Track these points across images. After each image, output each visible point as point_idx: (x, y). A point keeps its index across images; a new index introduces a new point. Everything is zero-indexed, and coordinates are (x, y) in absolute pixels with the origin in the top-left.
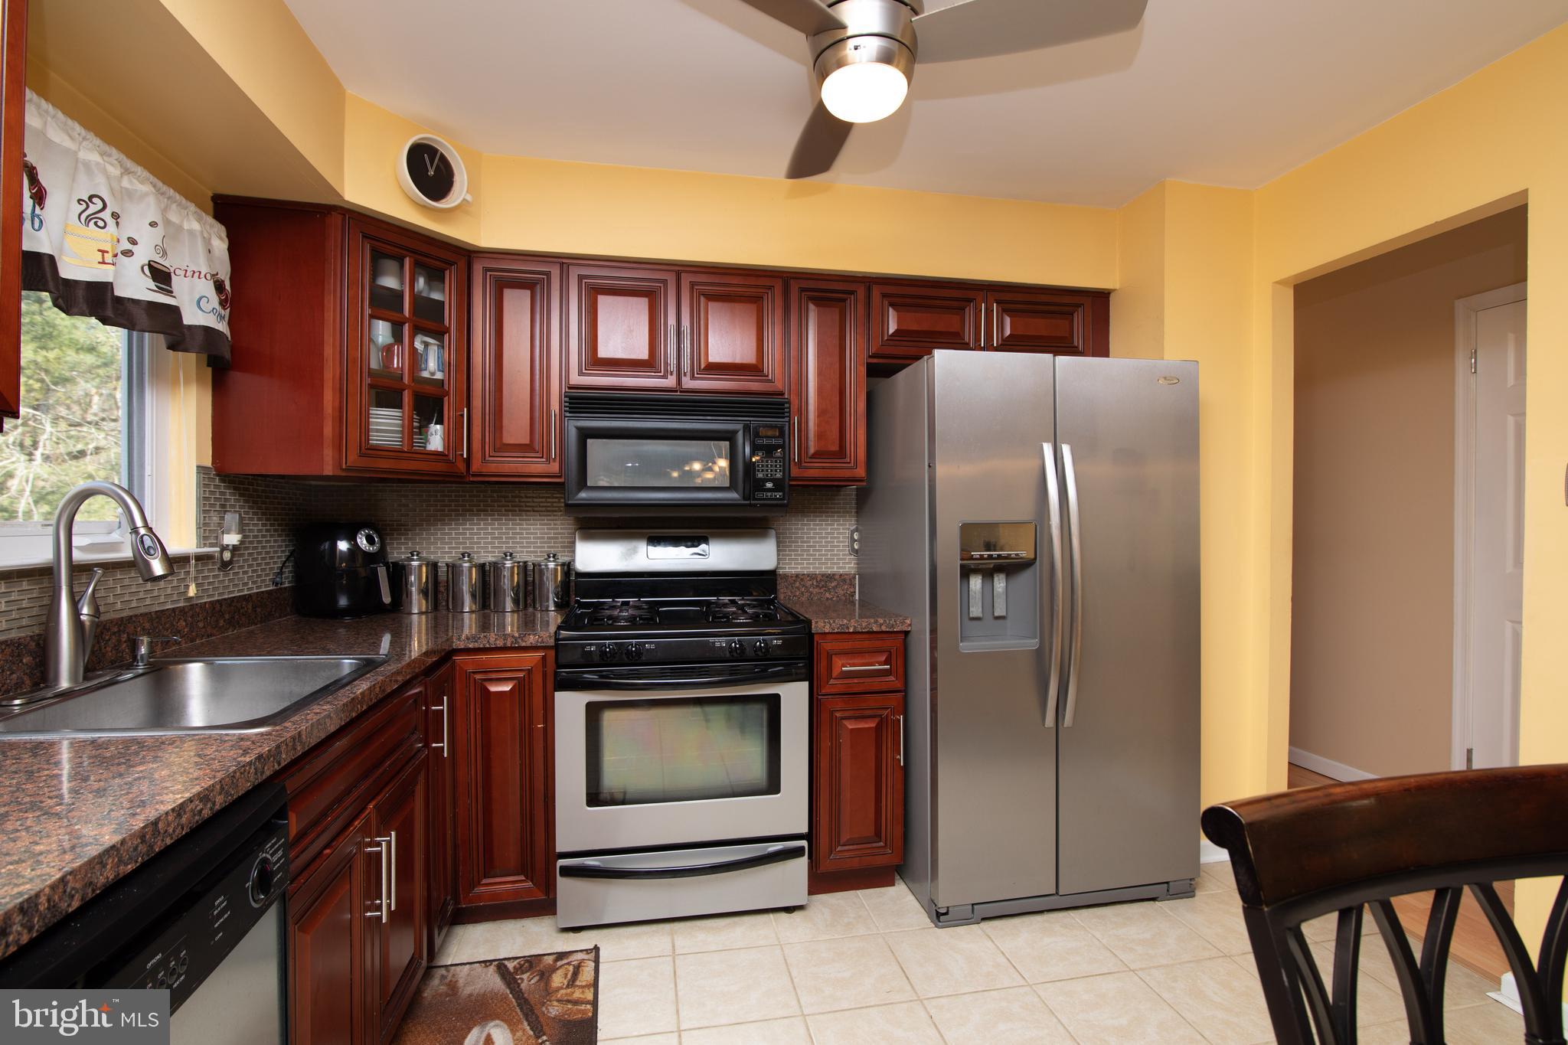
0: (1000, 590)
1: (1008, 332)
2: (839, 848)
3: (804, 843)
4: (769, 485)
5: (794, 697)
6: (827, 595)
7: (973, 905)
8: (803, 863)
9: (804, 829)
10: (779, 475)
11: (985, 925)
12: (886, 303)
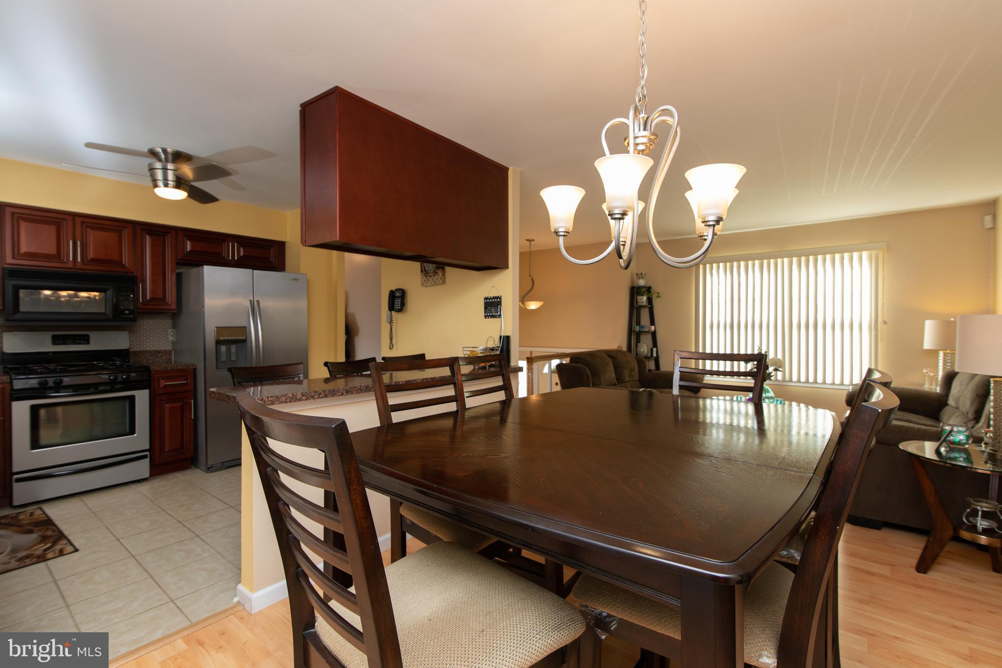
0: (233, 351)
1: (242, 254)
2: (165, 454)
3: (147, 453)
4: (127, 312)
5: (142, 397)
6: (157, 359)
7: (223, 463)
8: (147, 461)
9: (148, 447)
10: (132, 308)
11: (229, 470)
12: (186, 238)
